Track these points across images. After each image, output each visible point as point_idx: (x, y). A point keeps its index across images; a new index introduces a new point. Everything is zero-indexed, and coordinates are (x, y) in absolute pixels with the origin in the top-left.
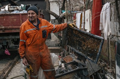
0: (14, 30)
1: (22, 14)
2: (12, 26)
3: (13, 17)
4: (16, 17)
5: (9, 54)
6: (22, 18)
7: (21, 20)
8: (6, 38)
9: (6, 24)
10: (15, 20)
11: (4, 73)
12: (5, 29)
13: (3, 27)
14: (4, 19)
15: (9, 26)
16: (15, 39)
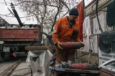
0: (21, 39)
1: (27, 29)
2: (19, 36)
3: (21, 31)
4: (23, 31)
5: (15, 56)
6: (27, 31)
7: (26, 33)
8: (15, 45)
9: (16, 35)
10: (22, 33)
11: (13, 67)
12: (15, 38)
13: (14, 37)
14: (15, 31)
15: (17, 36)
16: (21, 46)
